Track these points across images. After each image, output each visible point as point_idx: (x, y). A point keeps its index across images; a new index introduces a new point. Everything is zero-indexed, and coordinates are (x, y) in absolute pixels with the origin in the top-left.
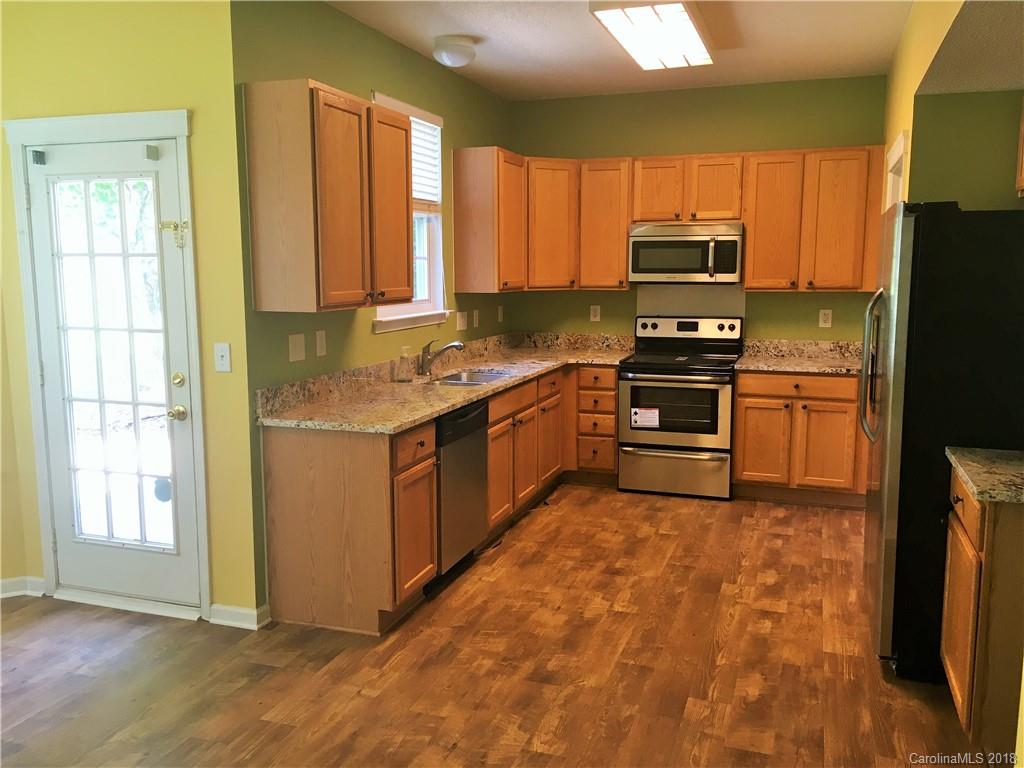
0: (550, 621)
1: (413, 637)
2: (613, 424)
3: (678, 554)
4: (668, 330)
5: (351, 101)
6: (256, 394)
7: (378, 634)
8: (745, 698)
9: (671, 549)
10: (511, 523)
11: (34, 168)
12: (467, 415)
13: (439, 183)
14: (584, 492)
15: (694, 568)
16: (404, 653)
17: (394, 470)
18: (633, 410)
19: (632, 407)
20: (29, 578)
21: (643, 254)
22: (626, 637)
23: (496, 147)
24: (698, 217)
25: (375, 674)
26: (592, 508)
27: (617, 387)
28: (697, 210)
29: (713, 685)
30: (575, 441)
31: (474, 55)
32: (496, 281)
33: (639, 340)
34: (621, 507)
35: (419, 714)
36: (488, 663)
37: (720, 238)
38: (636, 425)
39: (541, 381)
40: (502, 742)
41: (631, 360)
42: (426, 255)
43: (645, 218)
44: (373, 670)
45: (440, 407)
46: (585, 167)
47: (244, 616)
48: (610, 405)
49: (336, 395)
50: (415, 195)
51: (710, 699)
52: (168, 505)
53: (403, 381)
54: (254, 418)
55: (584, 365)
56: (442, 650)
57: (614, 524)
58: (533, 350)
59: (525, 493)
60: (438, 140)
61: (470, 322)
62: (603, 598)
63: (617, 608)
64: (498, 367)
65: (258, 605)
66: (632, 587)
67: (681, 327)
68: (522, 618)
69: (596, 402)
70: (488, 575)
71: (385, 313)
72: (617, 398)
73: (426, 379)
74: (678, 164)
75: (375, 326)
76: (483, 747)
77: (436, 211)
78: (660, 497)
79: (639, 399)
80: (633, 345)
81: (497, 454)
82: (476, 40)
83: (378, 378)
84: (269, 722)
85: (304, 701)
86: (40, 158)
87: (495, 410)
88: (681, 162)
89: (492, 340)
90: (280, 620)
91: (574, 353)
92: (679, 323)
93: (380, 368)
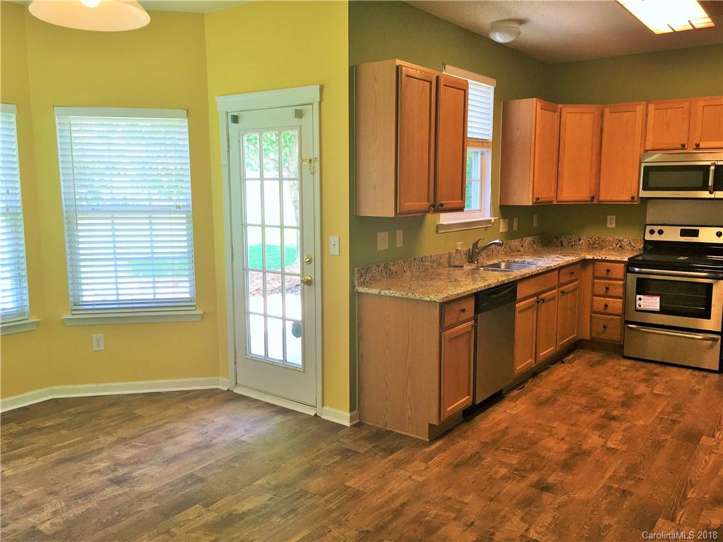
0: (555, 448)
1: (452, 445)
2: (620, 306)
3: (667, 410)
4: (672, 235)
5: (424, 72)
6: (354, 270)
7: (428, 440)
8: (708, 525)
9: (661, 406)
10: (534, 373)
11: (232, 125)
12: (500, 292)
13: (490, 127)
14: (596, 357)
15: (679, 422)
16: (444, 454)
17: (442, 328)
18: (638, 297)
19: (638, 293)
20: (220, 378)
21: (651, 176)
22: (614, 466)
23: (535, 99)
24: (701, 146)
25: (423, 466)
26: (601, 369)
27: (625, 279)
28: (701, 140)
29: (681, 513)
30: (589, 318)
31: (520, 33)
32: (531, 197)
33: (646, 242)
34: (624, 370)
35: (449, 498)
36: (504, 471)
37: (719, 163)
38: (640, 308)
39: (563, 271)
40: (507, 527)
41: (640, 258)
42: (479, 178)
43: (655, 148)
44: (422, 463)
45: (480, 285)
46: (607, 110)
47: (341, 416)
48: (620, 292)
49: (409, 273)
50: (469, 135)
51: (678, 522)
52: (300, 339)
53: (457, 267)
54: (352, 287)
55: (598, 260)
56: (472, 456)
57: (616, 383)
58: (560, 248)
59: (545, 353)
60: (492, 96)
61: (510, 226)
62: (599, 436)
63: (610, 445)
64: (528, 259)
65: (351, 410)
66: (624, 431)
67: (683, 233)
68: (533, 443)
69: (607, 289)
70: (512, 409)
71: (446, 219)
72: (625, 286)
73: (474, 266)
74: (686, 105)
75: (438, 227)
76: (493, 528)
77: (488, 147)
78: (658, 365)
79: (644, 287)
80: (642, 246)
81: (523, 321)
82: (521, 22)
83: (439, 264)
84: (349, 487)
85: (374, 477)
86: (235, 119)
87: (522, 291)
88: (687, 104)
89: (528, 240)
90: (364, 422)
91: (591, 252)
92: (681, 230)
93: (441, 256)
